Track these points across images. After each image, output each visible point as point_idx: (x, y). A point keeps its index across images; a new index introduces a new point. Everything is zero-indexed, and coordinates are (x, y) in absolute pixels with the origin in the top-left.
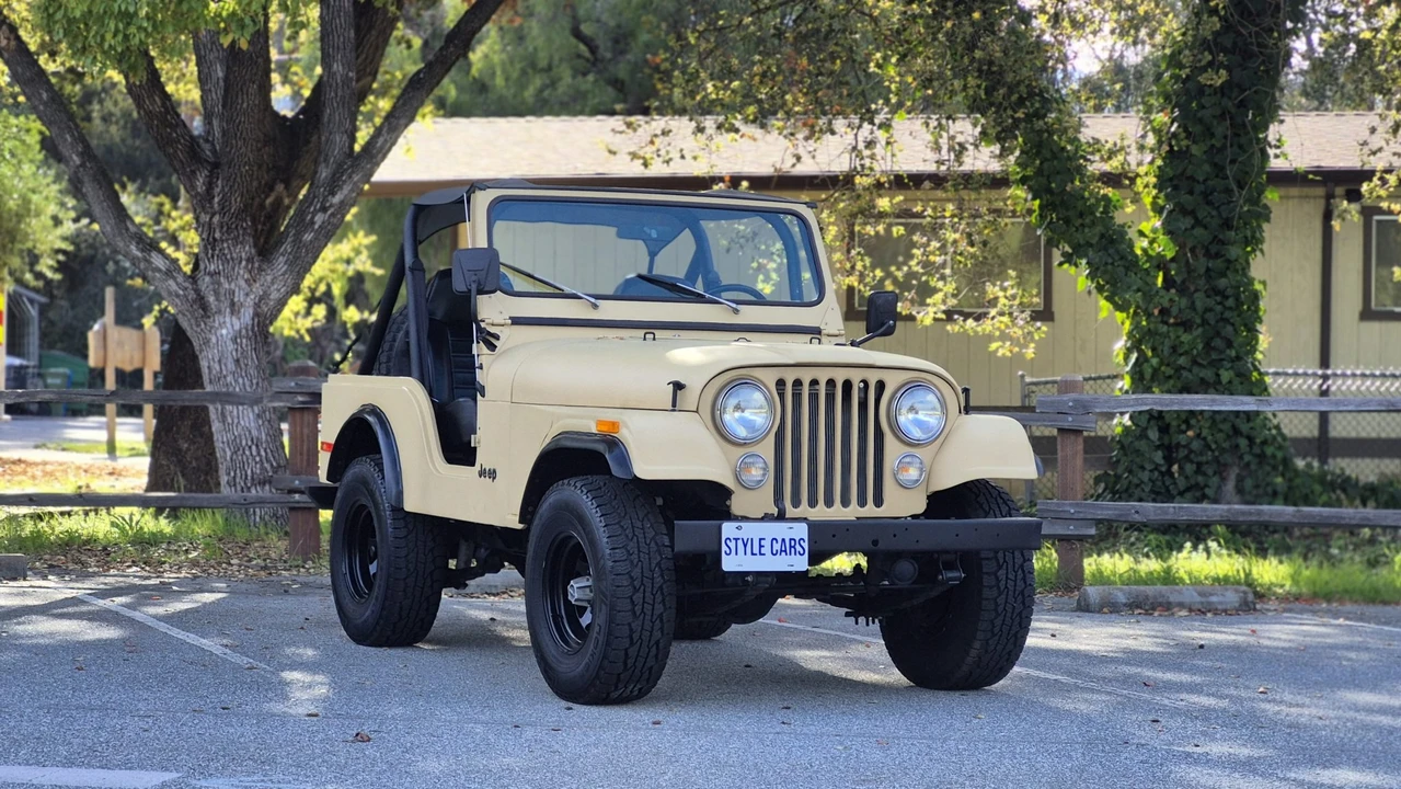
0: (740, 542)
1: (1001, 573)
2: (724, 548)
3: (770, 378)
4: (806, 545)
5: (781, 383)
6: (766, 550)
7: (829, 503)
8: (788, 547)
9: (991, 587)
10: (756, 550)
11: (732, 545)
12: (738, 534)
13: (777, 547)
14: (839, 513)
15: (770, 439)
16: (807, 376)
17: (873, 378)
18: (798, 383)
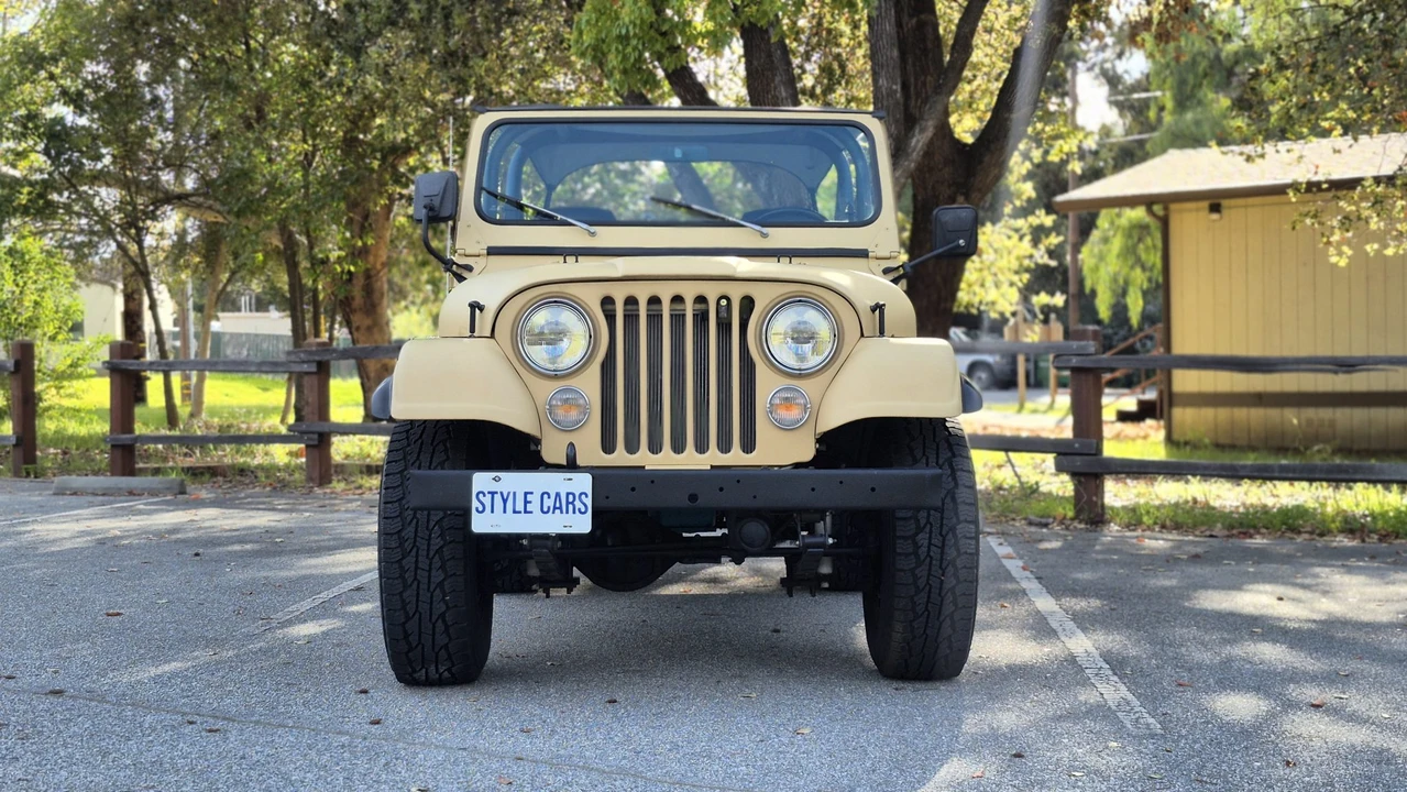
0: (498, 498)
1: (922, 538)
2: (475, 504)
3: (591, 297)
4: (589, 501)
5: (607, 302)
7: (678, 447)
8: (563, 504)
9: (907, 555)
10: (520, 506)
11: (487, 500)
12: (495, 487)
13: (549, 503)
14: (692, 460)
15: (594, 371)
16: (643, 293)
17: (736, 293)
18: (631, 301)
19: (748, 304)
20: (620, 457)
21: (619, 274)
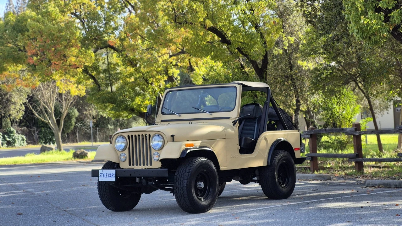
2: (99, 176)
3: (126, 135)
4: (115, 175)
5: (129, 137)
6: (107, 176)
8: (111, 176)
11: (101, 175)
12: (102, 172)
13: (109, 175)
14: (142, 167)
15: (127, 150)
16: (133, 134)
17: (148, 134)
18: (132, 136)
19: (150, 135)
20: (132, 167)
21: (129, 131)
